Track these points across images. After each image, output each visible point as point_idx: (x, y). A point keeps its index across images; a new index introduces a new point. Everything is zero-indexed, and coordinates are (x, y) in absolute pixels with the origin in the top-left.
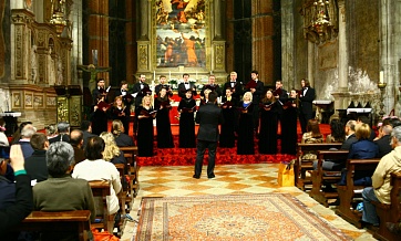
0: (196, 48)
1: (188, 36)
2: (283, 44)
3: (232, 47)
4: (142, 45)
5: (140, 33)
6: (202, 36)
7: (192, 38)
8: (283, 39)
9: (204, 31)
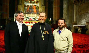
0: (36, 8)
1: (34, 5)
2: (64, 7)
3: (47, 9)
4: (19, 6)
5: (19, 3)
6: (38, 5)
7: (35, 5)
8: (64, 5)
9: (39, 3)
